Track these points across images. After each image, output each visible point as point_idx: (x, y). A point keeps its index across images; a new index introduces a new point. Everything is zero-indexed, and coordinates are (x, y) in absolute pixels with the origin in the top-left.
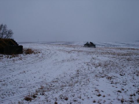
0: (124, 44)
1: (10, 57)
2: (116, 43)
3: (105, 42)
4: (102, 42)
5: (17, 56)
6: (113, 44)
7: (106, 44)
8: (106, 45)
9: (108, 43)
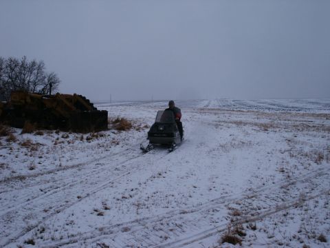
0: (317, 103)
1: (88, 139)
2: (297, 101)
3: (269, 101)
4: (263, 101)
5: (102, 136)
6: (291, 105)
7: (274, 105)
8: (274, 107)
9: (277, 101)
